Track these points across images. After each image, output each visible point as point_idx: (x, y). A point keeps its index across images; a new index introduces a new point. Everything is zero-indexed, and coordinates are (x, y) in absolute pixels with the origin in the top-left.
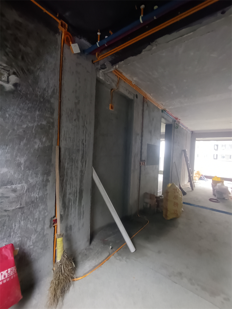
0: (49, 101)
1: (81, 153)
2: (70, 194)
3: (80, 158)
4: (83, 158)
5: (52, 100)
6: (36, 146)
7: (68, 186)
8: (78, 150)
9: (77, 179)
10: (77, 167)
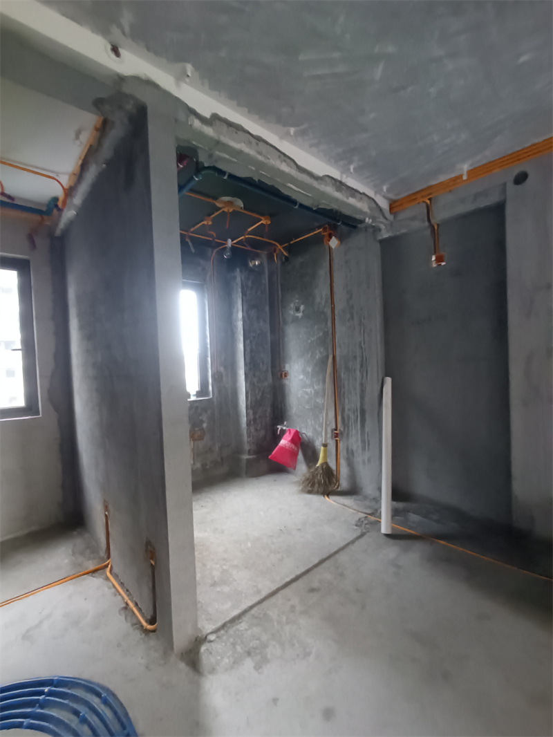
0: (323, 313)
1: (359, 360)
2: (349, 410)
3: (358, 367)
4: (362, 366)
5: (325, 310)
6: (317, 357)
7: (346, 401)
8: (355, 357)
9: (356, 393)
10: (356, 379)
